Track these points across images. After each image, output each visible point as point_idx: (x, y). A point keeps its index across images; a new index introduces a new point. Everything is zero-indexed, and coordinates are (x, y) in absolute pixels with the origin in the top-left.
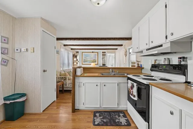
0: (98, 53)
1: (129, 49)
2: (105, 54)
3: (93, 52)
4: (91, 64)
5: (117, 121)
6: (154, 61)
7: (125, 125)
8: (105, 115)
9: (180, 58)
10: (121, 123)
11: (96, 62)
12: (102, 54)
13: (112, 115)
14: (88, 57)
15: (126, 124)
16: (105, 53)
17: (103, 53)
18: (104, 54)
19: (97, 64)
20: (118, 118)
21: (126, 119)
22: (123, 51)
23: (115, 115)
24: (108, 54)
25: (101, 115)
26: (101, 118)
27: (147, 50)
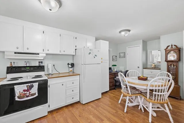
9: (40, 62)
27: (15, 53)
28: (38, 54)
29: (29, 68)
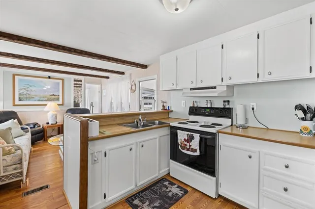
0: (63, 80)
1: (140, 82)
2: (81, 85)
3: (49, 77)
4: (46, 105)
5: (170, 194)
6: (192, 103)
7: (183, 195)
8: (147, 196)
9: (225, 101)
10: (177, 194)
11: (58, 99)
12: (74, 84)
13: (157, 190)
14: (33, 89)
15: (182, 192)
16: (80, 83)
17: (76, 82)
18: (78, 85)
19: (62, 105)
20: (167, 190)
21: (176, 186)
22: (129, 83)
23: (160, 189)
24: (87, 85)
25: (142, 200)
26: (147, 203)
27: (191, 89)
28: (215, 88)
29: (208, 110)
